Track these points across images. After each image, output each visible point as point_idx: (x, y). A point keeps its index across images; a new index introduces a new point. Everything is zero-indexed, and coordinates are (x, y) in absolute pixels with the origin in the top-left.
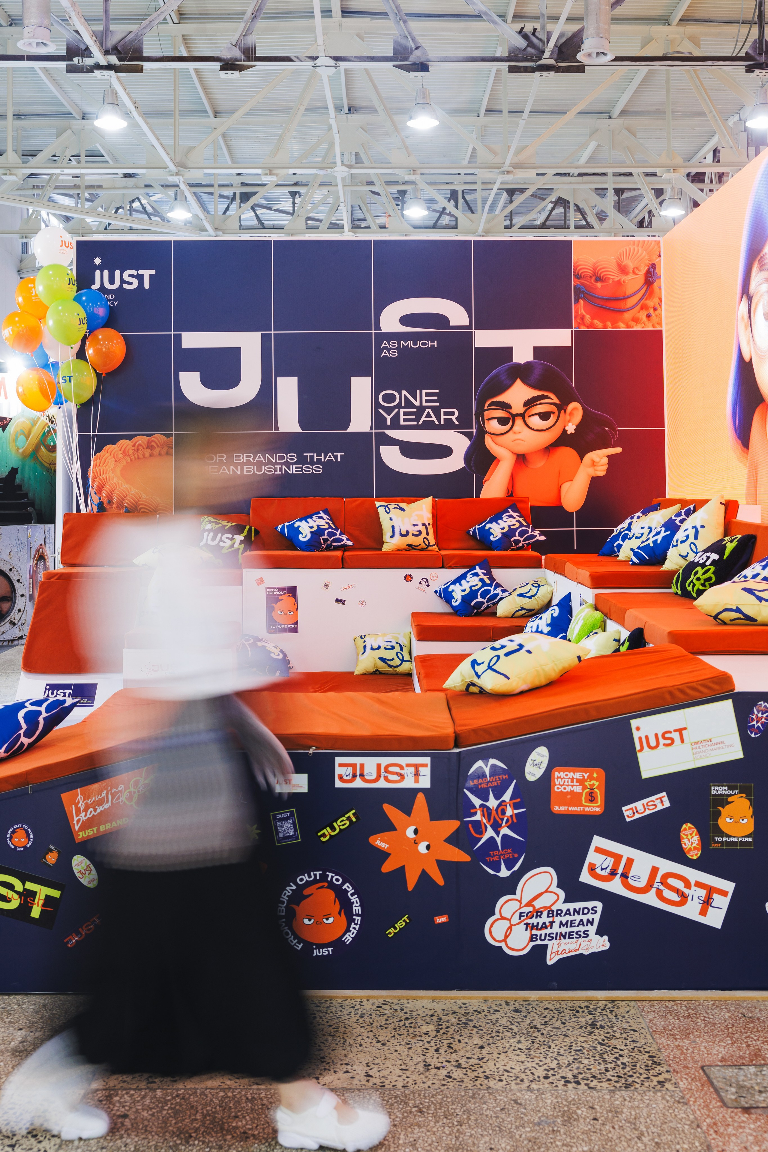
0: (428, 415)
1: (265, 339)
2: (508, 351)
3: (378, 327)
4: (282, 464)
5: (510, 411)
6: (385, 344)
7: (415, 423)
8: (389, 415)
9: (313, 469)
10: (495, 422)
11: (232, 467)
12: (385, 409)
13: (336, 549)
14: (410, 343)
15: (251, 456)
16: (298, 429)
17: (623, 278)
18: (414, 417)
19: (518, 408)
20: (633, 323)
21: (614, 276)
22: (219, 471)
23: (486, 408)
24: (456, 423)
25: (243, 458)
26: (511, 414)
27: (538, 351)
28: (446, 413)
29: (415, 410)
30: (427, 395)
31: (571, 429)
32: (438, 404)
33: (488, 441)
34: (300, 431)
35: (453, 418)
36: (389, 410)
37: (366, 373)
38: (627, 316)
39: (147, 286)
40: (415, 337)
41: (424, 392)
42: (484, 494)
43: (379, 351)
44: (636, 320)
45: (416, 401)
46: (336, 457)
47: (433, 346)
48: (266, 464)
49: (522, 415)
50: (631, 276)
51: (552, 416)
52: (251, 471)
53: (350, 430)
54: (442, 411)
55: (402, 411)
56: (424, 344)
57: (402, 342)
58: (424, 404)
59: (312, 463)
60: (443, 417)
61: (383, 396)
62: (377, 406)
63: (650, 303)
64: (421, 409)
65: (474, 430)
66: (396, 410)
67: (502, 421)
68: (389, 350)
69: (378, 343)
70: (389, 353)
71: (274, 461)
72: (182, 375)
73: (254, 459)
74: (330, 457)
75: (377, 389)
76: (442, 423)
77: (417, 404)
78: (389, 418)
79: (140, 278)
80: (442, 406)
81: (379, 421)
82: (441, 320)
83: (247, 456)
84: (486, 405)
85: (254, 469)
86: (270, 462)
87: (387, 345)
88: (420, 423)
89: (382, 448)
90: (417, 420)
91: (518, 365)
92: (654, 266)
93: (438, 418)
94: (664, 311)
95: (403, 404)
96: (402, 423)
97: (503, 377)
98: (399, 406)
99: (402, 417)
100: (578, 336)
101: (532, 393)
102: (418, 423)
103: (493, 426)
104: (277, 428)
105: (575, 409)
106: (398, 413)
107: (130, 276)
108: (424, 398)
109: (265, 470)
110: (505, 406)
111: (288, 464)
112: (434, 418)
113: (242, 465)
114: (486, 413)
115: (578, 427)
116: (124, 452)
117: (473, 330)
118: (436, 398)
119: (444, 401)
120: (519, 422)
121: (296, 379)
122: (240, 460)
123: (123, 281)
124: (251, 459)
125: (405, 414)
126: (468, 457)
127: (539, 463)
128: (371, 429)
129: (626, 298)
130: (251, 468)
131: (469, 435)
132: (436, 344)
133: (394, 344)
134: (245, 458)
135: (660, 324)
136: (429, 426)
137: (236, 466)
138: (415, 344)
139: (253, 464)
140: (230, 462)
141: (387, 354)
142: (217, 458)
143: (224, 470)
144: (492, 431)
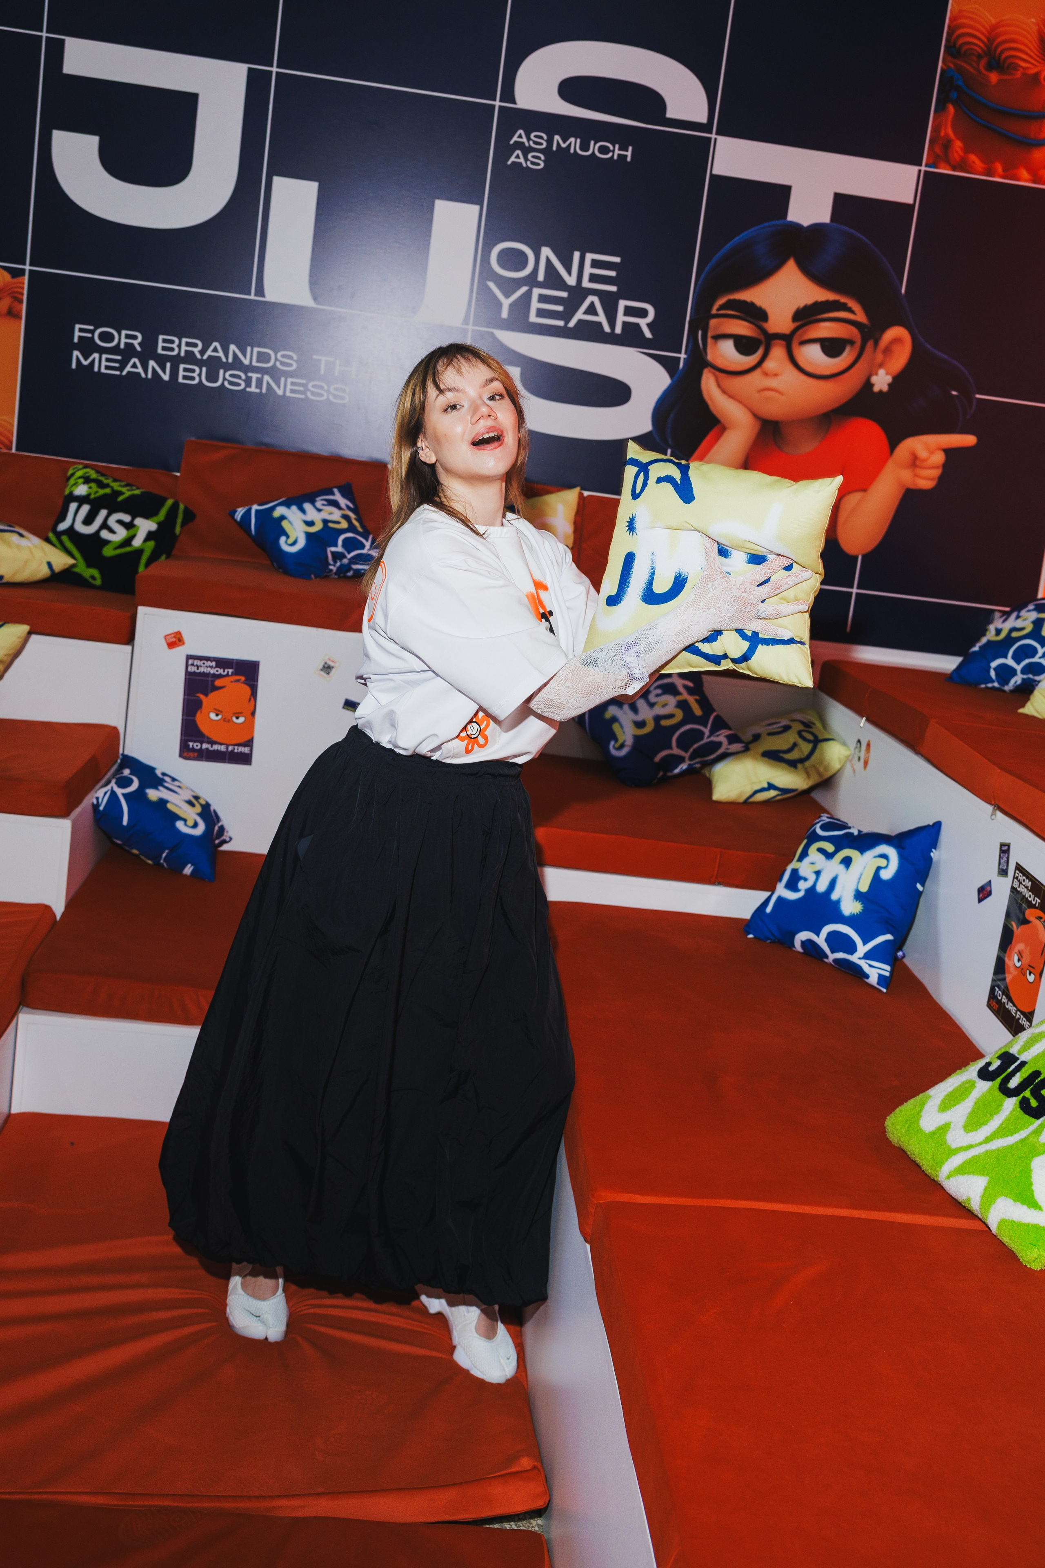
0: (591, 310)
1: (256, 83)
2: (780, 193)
3: (509, 94)
4: (262, 371)
5: (766, 326)
6: (520, 136)
7: (561, 323)
8: (507, 296)
9: (328, 391)
10: (727, 348)
11: (152, 363)
12: (502, 282)
14: (574, 144)
15: (195, 345)
16: (305, 299)
18: (560, 308)
19: (780, 320)
22: (121, 369)
23: (714, 311)
24: (648, 334)
25: (179, 346)
26: (764, 331)
27: (841, 202)
28: (629, 311)
29: (564, 294)
30: (595, 264)
31: (882, 382)
32: (613, 289)
33: (709, 383)
34: (311, 303)
35: (643, 323)
36: (509, 286)
37: (470, 196)
40: (586, 131)
41: (589, 257)
43: (505, 150)
45: (569, 272)
47: (622, 158)
48: (227, 367)
49: (788, 340)
51: (848, 349)
52: (193, 378)
54: (622, 304)
55: (536, 292)
56: (604, 150)
57: (557, 138)
58: (586, 283)
59: (328, 378)
60: (621, 318)
61: (503, 253)
62: (484, 273)
64: (578, 294)
65: (683, 356)
66: (524, 289)
67: (744, 345)
68: (526, 151)
69: (505, 132)
70: (526, 159)
71: (246, 362)
72: (58, 137)
73: (202, 352)
76: (618, 330)
77: (571, 281)
80: (621, 294)
81: (484, 307)
82: (647, 102)
83: (188, 344)
84: (716, 306)
85: (200, 375)
86: (237, 364)
87: (524, 140)
88: (572, 324)
90: (567, 316)
91: (797, 227)
93: (612, 320)
95: (541, 277)
96: (533, 318)
97: (760, 249)
98: (531, 280)
99: (535, 305)
100: (930, 185)
101: (813, 294)
102: (567, 322)
103: (725, 353)
104: (260, 291)
105: (897, 341)
106: (528, 294)
108: (588, 270)
109: (224, 379)
110: (756, 314)
111: (276, 375)
112: (602, 318)
113: (176, 361)
114: (713, 322)
115: (897, 382)
117: (713, 136)
118: (613, 274)
119: (630, 283)
120: (778, 353)
121: (314, 187)
122: (172, 349)
124: (196, 350)
125: (543, 299)
126: (661, 411)
128: (466, 321)
130: (193, 371)
131: (669, 365)
132: (629, 154)
133: (538, 139)
134: (184, 348)
136: (589, 333)
137: (161, 361)
138: (585, 147)
139: (200, 363)
140: (148, 352)
141: (522, 160)
142: (121, 339)
143: (134, 366)
144: (720, 363)
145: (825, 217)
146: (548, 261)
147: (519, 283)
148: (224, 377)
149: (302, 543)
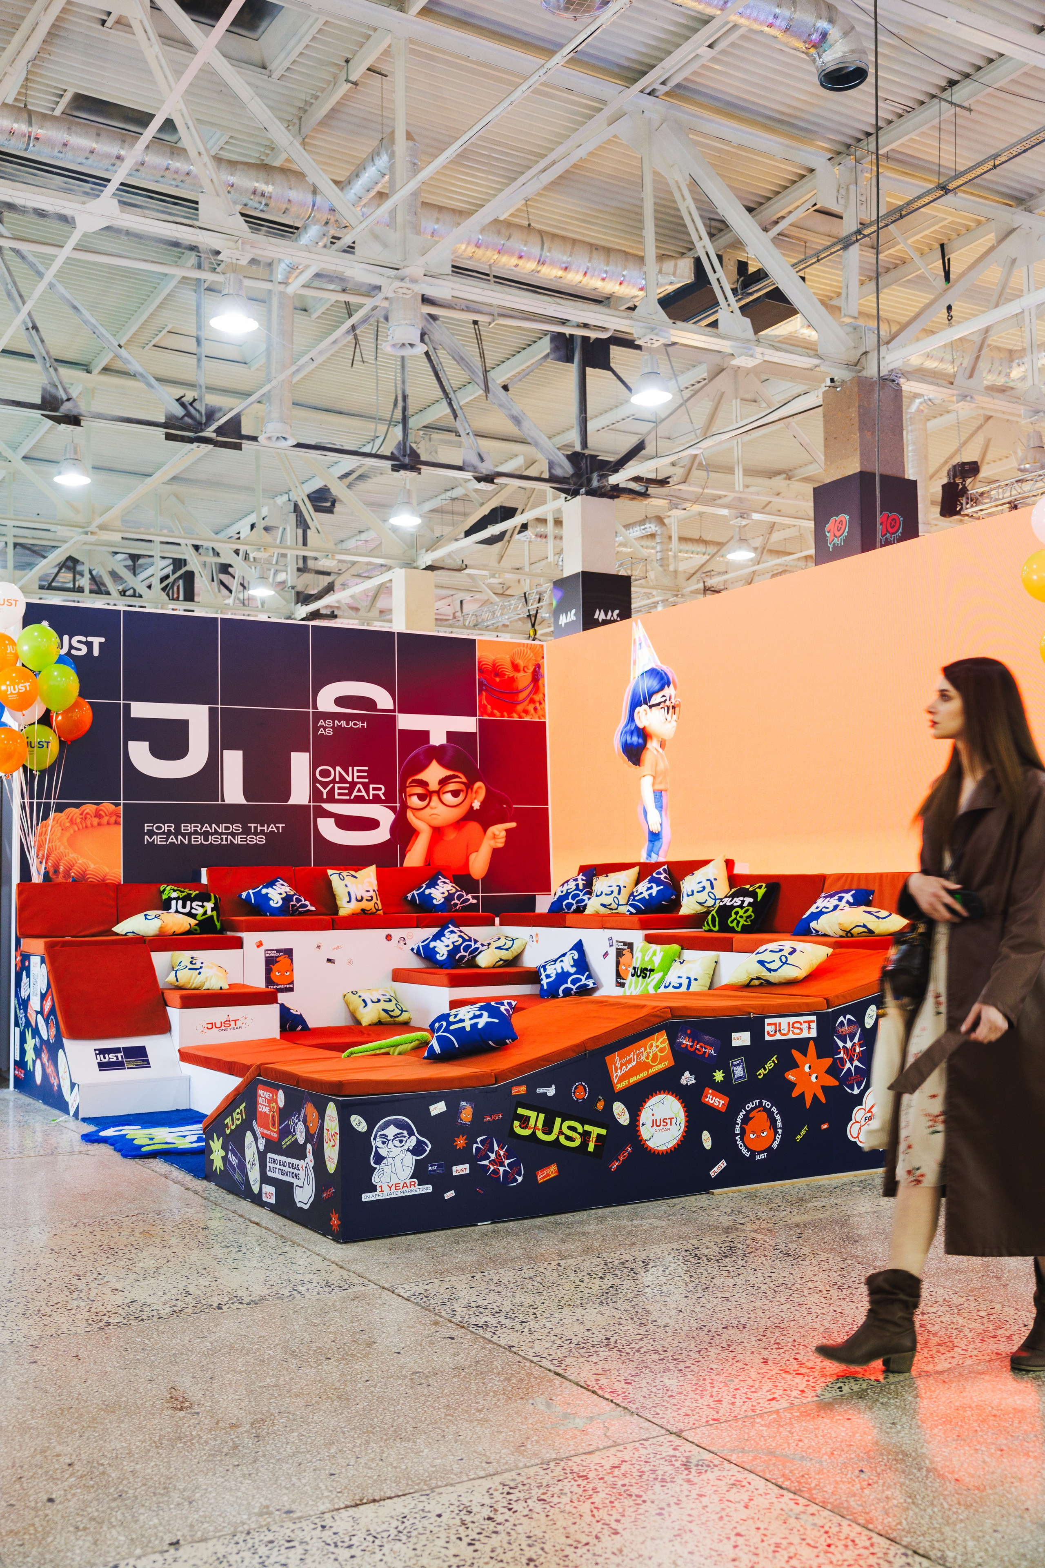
0: (359, 791)
1: (212, 713)
2: (426, 734)
3: (315, 706)
4: (227, 834)
5: (428, 788)
6: (322, 722)
7: (349, 798)
8: (325, 789)
9: (257, 840)
10: (416, 798)
11: (180, 837)
12: (321, 783)
13: (301, 913)
14: (343, 723)
15: (198, 827)
16: (242, 801)
17: (516, 675)
18: (347, 791)
19: (434, 786)
20: (523, 715)
21: (510, 673)
22: (166, 841)
23: (408, 785)
24: (383, 797)
25: (191, 828)
26: (429, 791)
27: (450, 734)
28: (374, 789)
29: (348, 785)
30: (358, 771)
31: (476, 805)
32: (367, 780)
33: (410, 815)
34: (245, 802)
35: (381, 793)
36: (325, 785)
37: (304, 749)
38: (520, 708)
39: (96, 653)
40: (348, 717)
41: (356, 768)
42: (406, 864)
43: (316, 729)
44: (526, 712)
45: (349, 776)
46: (278, 828)
47: (363, 727)
48: (212, 834)
49: (438, 793)
50: (522, 674)
51: (462, 794)
52: (197, 841)
53: (290, 803)
54: (371, 786)
55: (336, 786)
57: (336, 722)
58: (356, 780)
59: (256, 834)
60: (371, 792)
61: (321, 772)
62: (315, 780)
63: (537, 698)
64: (353, 784)
65: (398, 805)
66: (332, 785)
67: (421, 797)
68: (325, 728)
69: (316, 722)
70: (325, 732)
71: (221, 831)
72: (131, 743)
73: (201, 829)
74: (272, 828)
75: (315, 764)
76: (371, 797)
77: (350, 779)
78: (325, 792)
79: (90, 645)
80: (371, 782)
81: (316, 795)
82: (369, 703)
83: (195, 826)
84: (408, 783)
85: (201, 839)
86: (216, 833)
87: (324, 724)
88: (352, 797)
89: (319, 820)
90: (350, 794)
91: (434, 747)
92: (538, 666)
93: (368, 793)
94: (547, 705)
95: (338, 779)
96: (337, 797)
97: (422, 757)
98: (334, 781)
99: (337, 791)
100: (481, 723)
101: (445, 773)
103: (414, 801)
104: (223, 800)
105: (479, 788)
106: (333, 788)
107: (79, 642)
108: (356, 774)
110: (424, 784)
111: (233, 835)
112: (364, 793)
113: (190, 834)
114: (408, 789)
115: (483, 804)
116: (71, 820)
117: (397, 714)
118: (366, 774)
119: (373, 777)
120: (435, 798)
121: (241, 753)
122: (188, 830)
123: (71, 647)
124: (198, 829)
125: (339, 788)
126: (393, 829)
127: (451, 836)
128: (310, 802)
129: (519, 692)
130: (198, 838)
131: (393, 809)
132: (365, 725)
133: (329, 723)
134: (193, 828)
135: (544, 716)
136: (360, 800)
137: (184, 835)
138: (348, 724)
139: (200, 834)
140: (178, 832)
142: (165, 828)
143: (172, 839)
144: (413, 806)
145: (444, 741)
146: (340, 773)
147: (328, 783)
148: (211, 839)
149: (280, 902)
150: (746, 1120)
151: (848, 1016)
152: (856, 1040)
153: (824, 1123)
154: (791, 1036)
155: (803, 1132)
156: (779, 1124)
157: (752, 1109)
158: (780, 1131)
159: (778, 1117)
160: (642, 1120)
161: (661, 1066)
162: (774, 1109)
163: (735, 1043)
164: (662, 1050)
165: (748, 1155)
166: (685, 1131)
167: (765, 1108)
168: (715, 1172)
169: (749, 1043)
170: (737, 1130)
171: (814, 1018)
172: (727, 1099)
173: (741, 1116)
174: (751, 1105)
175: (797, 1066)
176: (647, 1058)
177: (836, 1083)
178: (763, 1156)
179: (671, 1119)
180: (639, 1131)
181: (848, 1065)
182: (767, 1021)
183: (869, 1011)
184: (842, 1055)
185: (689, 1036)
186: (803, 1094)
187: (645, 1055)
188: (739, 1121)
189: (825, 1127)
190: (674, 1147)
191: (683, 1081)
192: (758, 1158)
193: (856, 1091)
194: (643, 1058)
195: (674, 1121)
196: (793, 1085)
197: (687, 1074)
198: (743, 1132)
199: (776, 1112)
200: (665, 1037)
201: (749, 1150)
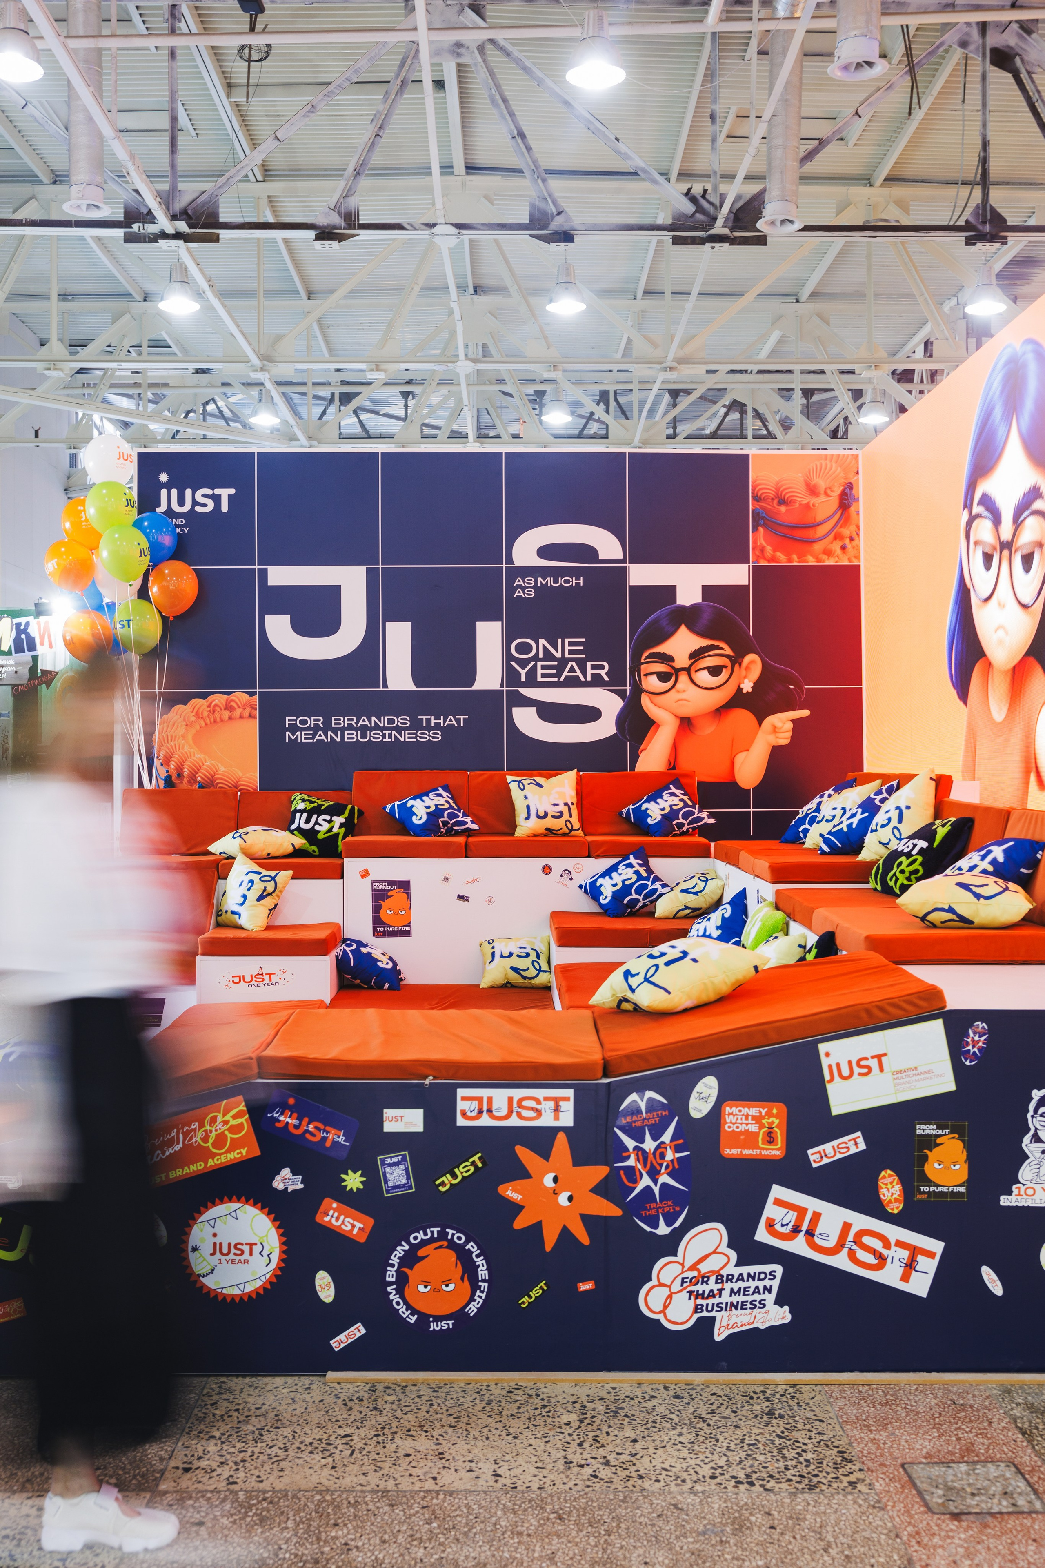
0: (572, 670)
1: (371, 575)
2: (670, 591)
3: (510, 560)
4: (392, 729)
5: (674, 664)
6: (520, 581)
7: (556, 680)
8: (523, 669)
10: (654, 678)
12: (520, 661)
13: (458, 833)
14: (550, 581)
15: (353, 720)
16: (411, 686)
17: (813, 501)
18: (555, 671)
19: (682, 660)
20: (824, 557)
21: (803, 498)
23: (643, 660)
24: (607, 679)
26: (674, 668)
27: (708, 590)
28: (594, 667)
29: (556, 663)
30: (572, 644)
31: (747, 686)
32: (584, 656)
33: (647, 701)
34: (414, 688)
35: (604, 673)
36: (523, 663)
37: (495, 617)
38: (817, 547)
39: (225, 508)
40: (556, 573)
41: (568, 640)
42: (640, 767)
43: (511, 589)
44: (828, 553)
45: (558, 651)
46: (458, 721)
47: (579, 585)
49: (688, 670)
50: (822, 499)
51: (725, 671)
53: (475, 687)
54: (589, 664)
55: (540, 664)
56: (567, 582)
57: (540, 579)
58: (568, 656)
59: (429, 728)
60: (590, 672)
61: (518, 645)
62: (509, 658)
63: (846, 532)
64: (563, 662)
65: (628, 688)
66: (533, 663)
67: (663, 677)
68: (523, 588)
69: (510, 581)
70: (525, 593)
72: (268, 618)
74: (451, 721)
76: (590, 679)
77: (559, 655)
78: (523, 672)
79: (217, 499)
80: (590, 658)
81: (511, 677)
82: (587, 552)
84: (643, 657)
87: (522, 583)
88: (562, 680)
90: (558, 675)
91: (683, 607)
92: (850, 486)
93: (585, 673)
94: (863, 541)
95: (541, 656)
96: (540, 679)
97: (664, 622)
98: (536, 658)
99: (539, 671)
100: (755, 571)
101: (699, 642)
102: (559, 679)
103: (653, 682)
105: (751, 662)
106: (535, 667)
107: (204, 496)
108: (568, 648)
110: (667, 659)
111: (399, 730)
112: (579, 673)
114: (643, 666)
115: (757, 684)
117: (629, 565)
118: (583, 648)
119: (593, 652)
120: (684, 678)
121: (409, 625)
123: (195, 503)
125: (544, 668)
126: (621, 721)
127: (708, 728)
128: (502, 686)
129: (817, 525)
132: (582, 582)
133: (529, 581)
135: (857, 557)
136: (573, 683)
137: (336, 731)
138: (556, 581)
139: (357, 730)
140: (328, 727)
141: (522, 594)
143: (321, 736)
144: (651, 689)
146: (544, 647)
147: (528, 661)
148: (370, 735)
150: (411, 1259)
151: (649, 1094)
152: (667, 1137)
153: (585, 1280)
154: (514, 1122)
155: (536, 1292)
156: (483, 1272)
157: (424, 1243)
158: (484, 1286)
159: (480, 1261)
160: (192, 1243)
161: (233, 1156)
162: (471, 1246)
163: (389, 1127)
164: (234, 1129)
165: (413, 1319)
166: (279, 1268)
167: (452, 1245)
168: (340, 1341)
169: (420, 1129)
170: (391, 1275)
171: (570, 1093)
172: (371, 1222)
173: (400, 1251)
174: (421, 1236)
175: (525, 1174)
176: (205, 1139)
177: (616, 1212)
178: (444, 1325)
179: (251, 1245)
180: (187, 1258)
181: (646, 1181)
182: (461, 1092)
183: (700, 1087)
184: (631, 1162)
185: (292, 1109)
186: (538, 1226)
187: (200, 1134)
188: (394, 1260)
189: (586, 1286)
190: (256, 1291)
191: (278, 1184)
192: (433, 1326)
193: (663, 1230)
194: (198, 1138)
195: (257, 1249)
196: (517, 1208)
197: (286, 1172)
198: (402, 1282)
199: (476, 1251)
200: (242, 1107)
201: (414, 1312)
